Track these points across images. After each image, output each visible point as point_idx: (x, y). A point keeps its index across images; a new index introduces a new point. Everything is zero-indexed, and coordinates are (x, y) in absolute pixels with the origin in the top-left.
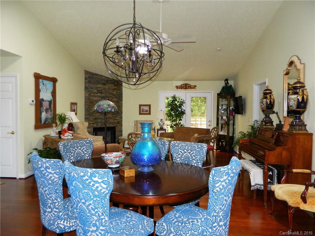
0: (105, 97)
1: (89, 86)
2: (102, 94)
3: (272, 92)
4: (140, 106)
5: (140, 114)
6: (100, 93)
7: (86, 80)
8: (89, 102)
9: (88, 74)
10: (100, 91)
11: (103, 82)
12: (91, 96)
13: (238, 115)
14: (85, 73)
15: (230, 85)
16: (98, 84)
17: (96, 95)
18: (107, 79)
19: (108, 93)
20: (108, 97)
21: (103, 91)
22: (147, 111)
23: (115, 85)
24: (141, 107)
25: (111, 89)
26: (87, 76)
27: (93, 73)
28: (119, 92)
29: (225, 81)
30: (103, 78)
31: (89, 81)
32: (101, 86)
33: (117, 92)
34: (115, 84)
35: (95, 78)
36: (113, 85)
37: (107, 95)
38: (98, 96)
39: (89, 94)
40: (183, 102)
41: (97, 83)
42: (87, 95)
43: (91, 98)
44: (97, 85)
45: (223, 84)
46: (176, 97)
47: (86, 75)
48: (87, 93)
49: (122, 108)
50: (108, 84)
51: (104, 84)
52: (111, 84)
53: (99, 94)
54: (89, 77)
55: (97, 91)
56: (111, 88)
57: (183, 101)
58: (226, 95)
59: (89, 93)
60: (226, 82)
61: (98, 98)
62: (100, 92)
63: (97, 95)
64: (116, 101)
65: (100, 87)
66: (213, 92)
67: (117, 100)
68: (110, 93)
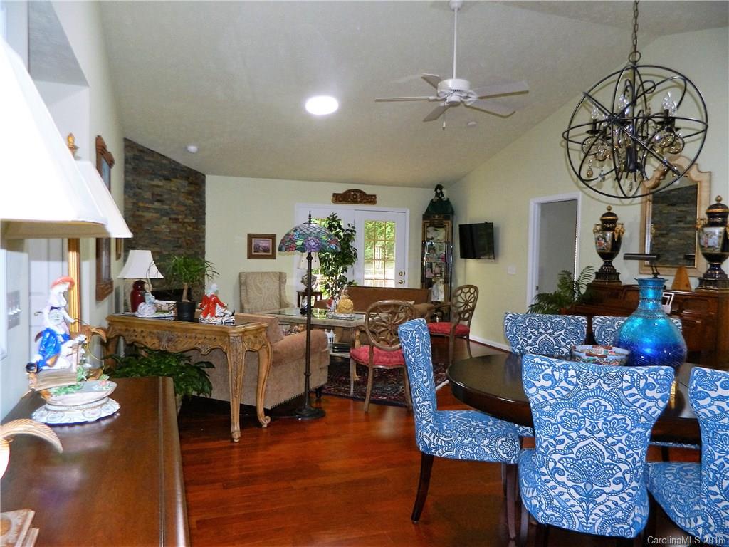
0: (169, 211)
1: (134, 180)
2: (162, 204)
3: (617, 220)
4: (251, 237)
5: (250, 256)
6: (158, 201)
7: (128, 165)
8: (136, 226)
9: (133, 148)
10: (158, 195)
11: (165, 173)
12: (139, 207)
13: (465, 261)
14: (126, 147)
15: (446, 199)
16: (153, 177)
17: (150, 206)
18: (173, 166)
19: (176, 202)
20: (175, 214)
21: (166, 196)
22: (266, 250)
23: (190, 183)
24: (253, 239)
25: (183, 192)
26: (130, 154)
27: (143, 147)
28: (198, 200)
29: (436, 190)
30: (164, 162)
31: (133, 168)
32: (161, 184)
33: (194, 202)
34: (190, 181)
35: (149, 161)
36: (187, 182)
37: (174, 206)
38: (154, 209)
39: (134, 203)
40: (351, 231)
41: (152, 174)
42: (130, 206)
43: (140, 213)
44: (152, 180)
45: (431, 195)
46: (338, 218)
47: (129, 152)
48: (131, 200)
49: (204, 242)
50: (177, 178)
51: (167, 179)
52: (182, 178)
53: (157, 205)
54: (135, 158)
55: (153, 194)
56: (182, 190)
57: (353, 229)
58: (441, 218)
59: (135, 201)
60: (439, 191)
61: (155, 215)
62: (159, 198)
63: (153, 206)
64: (192, 223)
65: (158, 186)
66: (408, 212)
67: (194, 220)
68: (180, 203)
